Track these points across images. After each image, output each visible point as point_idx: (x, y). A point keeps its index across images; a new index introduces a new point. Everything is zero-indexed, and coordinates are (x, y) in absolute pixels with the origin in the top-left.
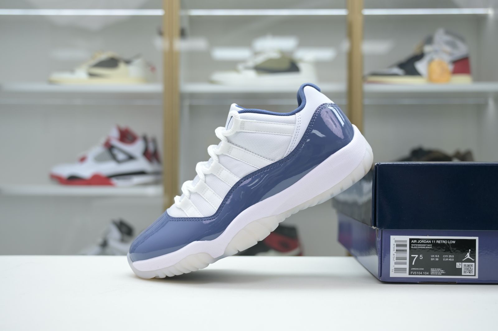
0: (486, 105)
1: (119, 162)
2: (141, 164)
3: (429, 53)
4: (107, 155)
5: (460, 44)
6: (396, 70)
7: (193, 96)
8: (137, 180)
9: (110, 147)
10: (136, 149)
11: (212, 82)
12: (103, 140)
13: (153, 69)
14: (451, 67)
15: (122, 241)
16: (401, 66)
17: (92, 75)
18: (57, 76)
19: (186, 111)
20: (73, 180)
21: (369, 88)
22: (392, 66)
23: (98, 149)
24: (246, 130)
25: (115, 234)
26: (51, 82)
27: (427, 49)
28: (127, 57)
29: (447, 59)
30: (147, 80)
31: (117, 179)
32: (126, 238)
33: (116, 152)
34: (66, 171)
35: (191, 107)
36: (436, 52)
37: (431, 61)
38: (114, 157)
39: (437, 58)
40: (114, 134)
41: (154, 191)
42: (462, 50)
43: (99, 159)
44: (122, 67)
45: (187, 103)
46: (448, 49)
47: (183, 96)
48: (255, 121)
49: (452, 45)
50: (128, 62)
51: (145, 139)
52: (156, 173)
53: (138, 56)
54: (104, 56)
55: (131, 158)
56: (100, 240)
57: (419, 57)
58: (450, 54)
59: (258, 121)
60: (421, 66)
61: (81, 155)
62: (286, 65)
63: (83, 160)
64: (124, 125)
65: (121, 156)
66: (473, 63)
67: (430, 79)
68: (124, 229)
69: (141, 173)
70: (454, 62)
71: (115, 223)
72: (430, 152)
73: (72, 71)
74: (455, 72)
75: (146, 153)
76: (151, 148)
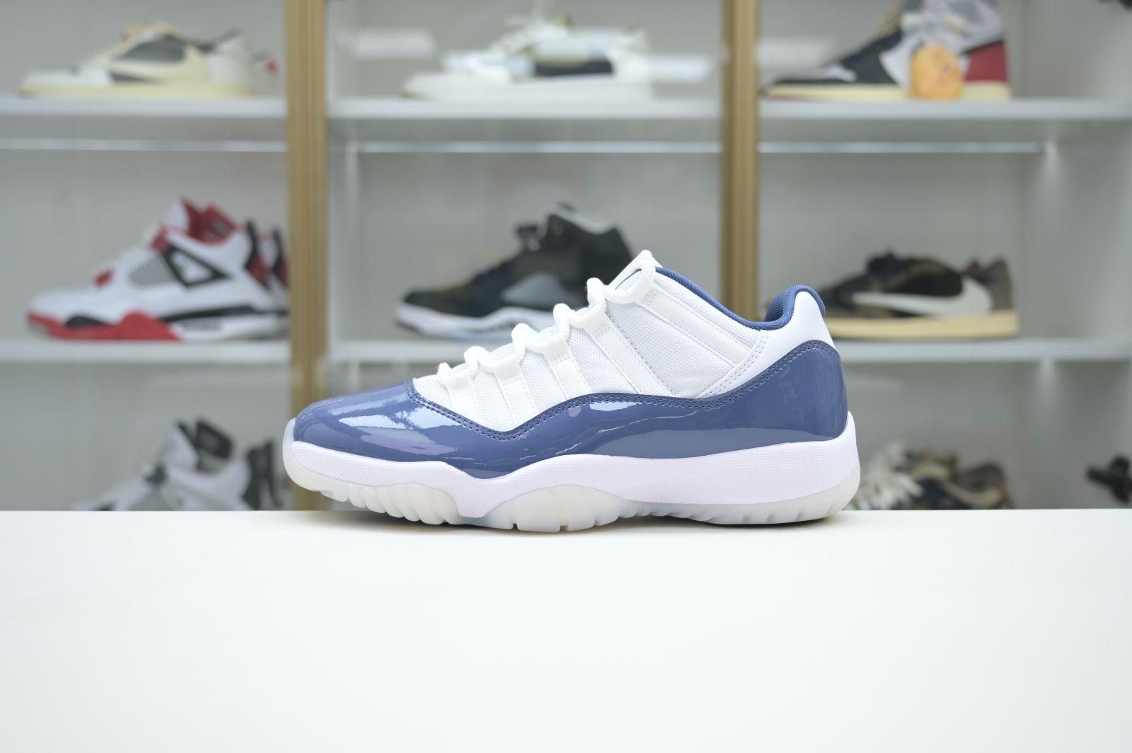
0: (1039, 156)
1: (187, 284)
2: (242, 289)
3: (915, 30)
4: (161, 268)
5: (985, 11)
6: (837, 72)
9: (166, 250)
10: (231, 253)
11: (407, 96)
12: (150, 234)
13: (272, 67)
14: (963, 64)
15: (200, 468)
16: (849, 62)
17: (119, 78)
18: (38, 81)
19: (351, 166)
20: (81, 327)
21: (771, 109)
22: (828, 64)
23: (141, 255)
24: (652, 308)
25: (184, 453)
26: (23, 94)
27: (909, 20)
28: (206, 37)
29: (955, 44)
30: (253, 91)
31: (185, 325)
32: (210, 461)
33: (179, 260)
34: (62, 306)
35: (363, 158)
36: (929, 27)
37: (920, 46)
38: (177, 275)
39: (931, 45)
40: (178, 218)
41: (278, 352)
42: (989, 26)
43: (140, 278)
44: (194, 58)
45: (353, 148)
46: (957, 21)
47: (337, 130)
48: (679, 300)
49: (970, 14)
50: (206, 48)
51: (251, 230)
52: (281, 313)
53: (230, 35)
54: (148, 34)
55: (216, 275)
56: (148, 469)
57: (892, 39)
58: (964, 34)
59: (683, 304)
60: (893, 61)
61: (100, 268)
63: (103, 279)
64: (201, 202)
65: (193, 272)
67: (915, 92)
68: (210, 442)
69: (244, 310)
70: (971, 53)
71: (183, 428)
72: (911, 262)
73: (74, 70)
74: (973, 76)
75: (253, 265)
76: (268, 253)
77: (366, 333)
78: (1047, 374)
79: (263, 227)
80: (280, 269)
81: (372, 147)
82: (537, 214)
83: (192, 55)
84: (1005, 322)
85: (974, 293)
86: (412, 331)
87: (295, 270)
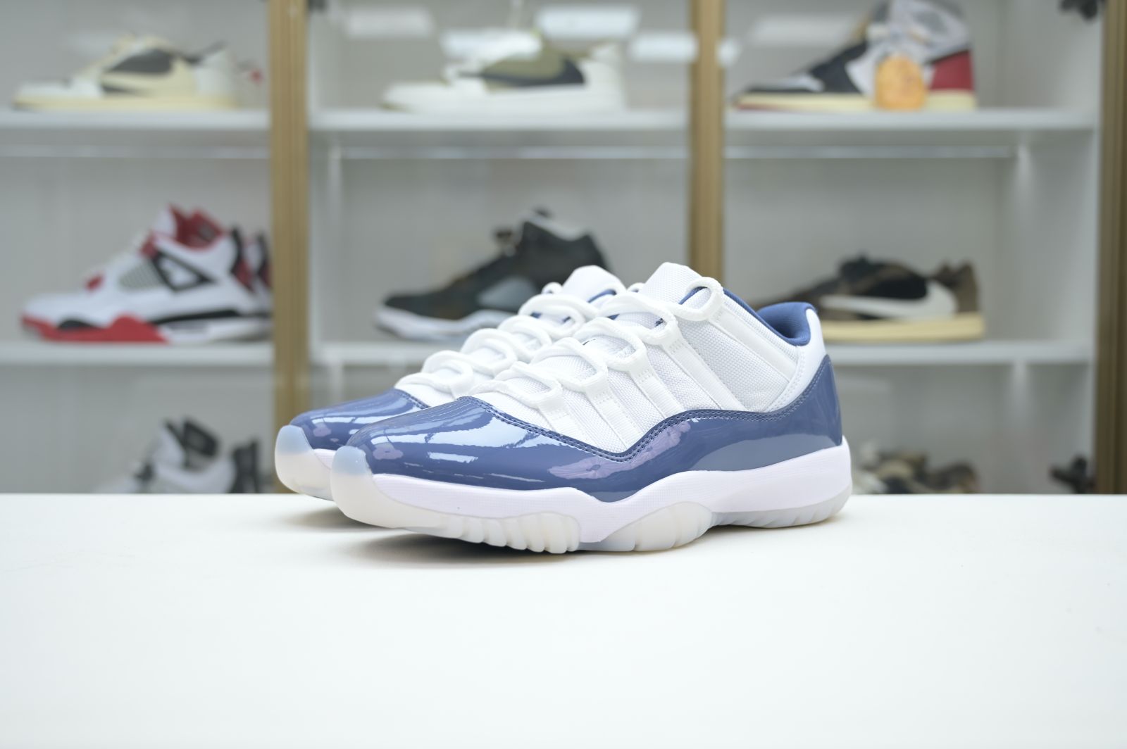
0: (1011, 159)
1: (175, 289)
2: (227, 293)
3: (880, 40)
4: (149, 273)
5: (949, 20)
6: (804, 81)
7: (348, 138)
8: (218, 329)
9: (154, 256)
10: (217, 258)
11: (388, 107)
12: (139, 240)
13: (257, 76)
14: (927, 75)
15: (188, 466)
17: (109, 90)
18: (30, 92)
19: (335, 171)
20: (75, 330)
21: (736, 119)
22: (796, 73)
23: (130, 260)
25: (171, 451)
26: (18, 107)
27: (876, 31)
28: (191, 50)
29: (919, 54)
30: (239, 102)
31: (173, 328)
32: (197, 459)
33: (167, 265)
34: (55, 309)
35: (346, 164)
36: (895, 38)
37: (885, 57)
38: (164, 279)
39: (896, 55)
40: (166, 225)
41: (261, 354)
42: (953, 35)
43: (130, 283)
44: (180, 71)
45: (335, 155)
46: (921, 31)
47: (320, 141)
49: (932, 23)
50: (193, 60)
51: (236, 236)
52: (261, 315)
53: (217, 47)
54: (137, 46)
55: (203, 279)
56: (137, 466)
57: (857, 50)
58: (928, 44)
60: (859, 72)
61: (90, 273)
62: (554, 68)
63: (94, 284)
64: (188, 207)
65: (180, 276)
66: (981, 64)
67: (880, 102)
68: (196, 441)
69: (228, 314)
70: (937, 63)
71: (170, 428)
72: (880, 266)
73: (66, 81)
74: (939, 85)
75: (238, 269)
76: (253, 258)
77: (349, 335)
78: (1020, 376)
79: (248, 232)
80: (264, 272)
81: (356, 154)
82: (513, 220)
83: (180, 69)
84: (970, 325)
85: (939, 298)
86: (391, 334)
87: (279, 272)
